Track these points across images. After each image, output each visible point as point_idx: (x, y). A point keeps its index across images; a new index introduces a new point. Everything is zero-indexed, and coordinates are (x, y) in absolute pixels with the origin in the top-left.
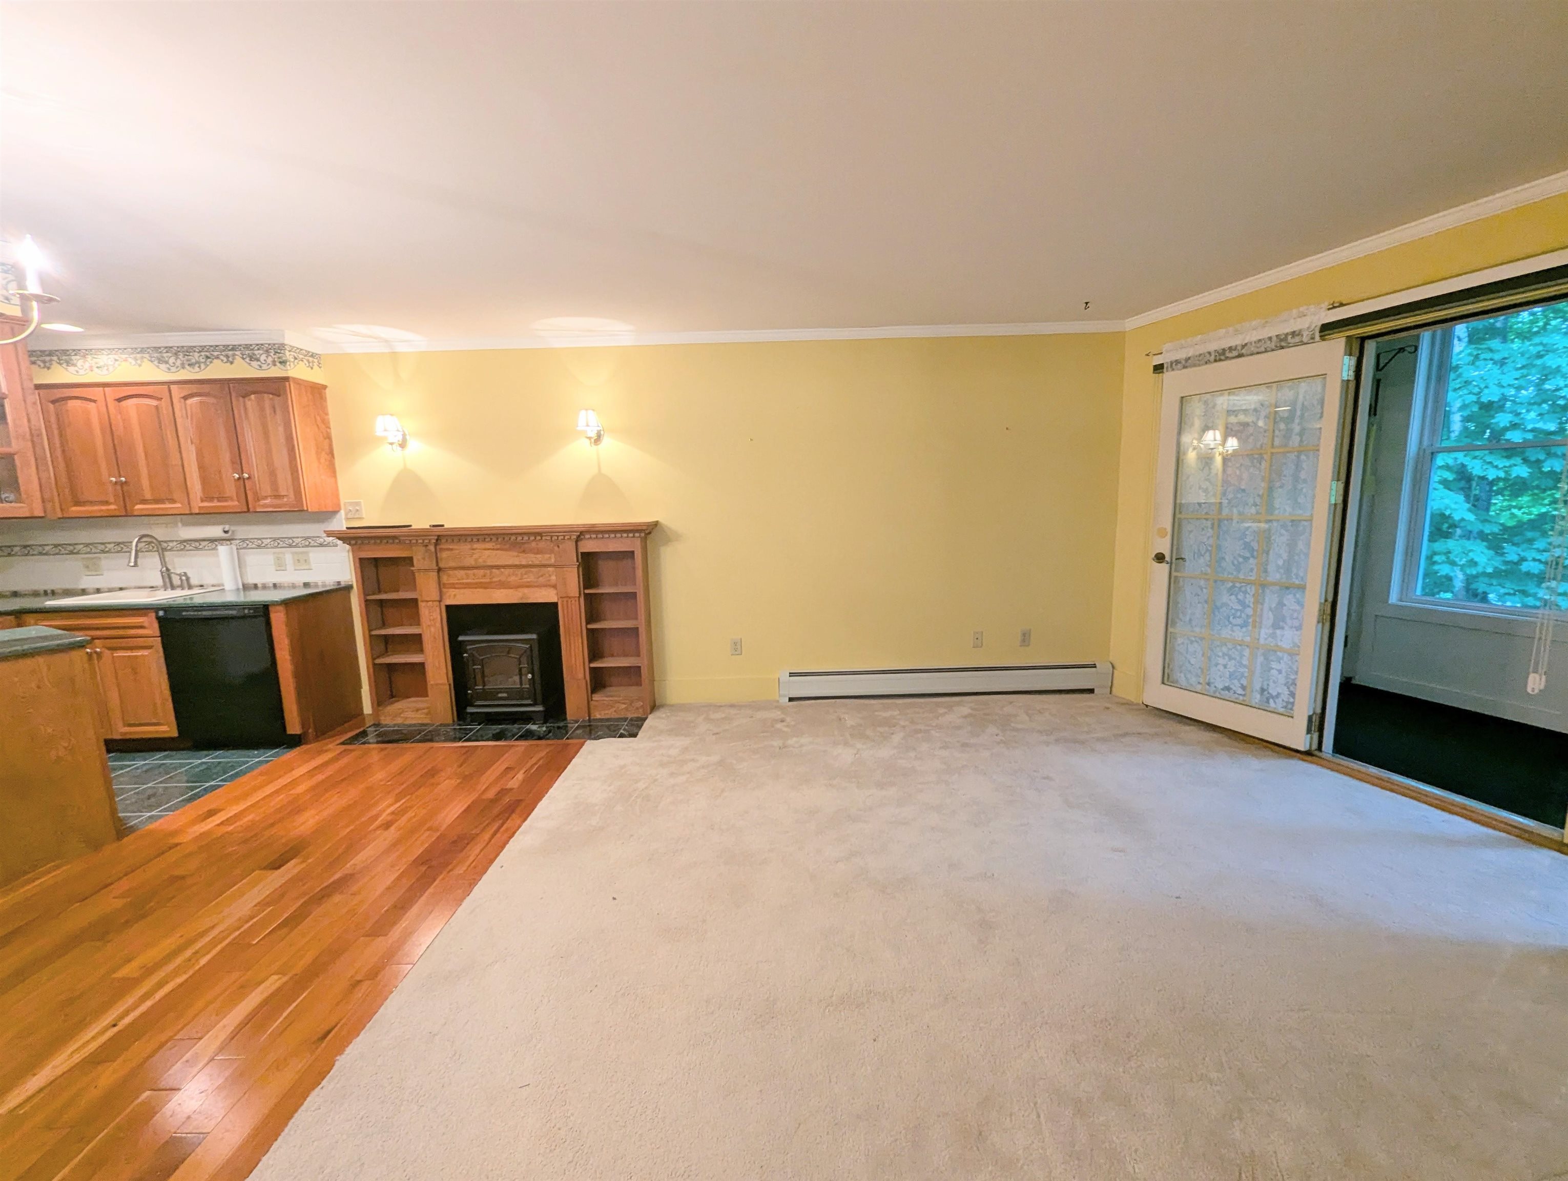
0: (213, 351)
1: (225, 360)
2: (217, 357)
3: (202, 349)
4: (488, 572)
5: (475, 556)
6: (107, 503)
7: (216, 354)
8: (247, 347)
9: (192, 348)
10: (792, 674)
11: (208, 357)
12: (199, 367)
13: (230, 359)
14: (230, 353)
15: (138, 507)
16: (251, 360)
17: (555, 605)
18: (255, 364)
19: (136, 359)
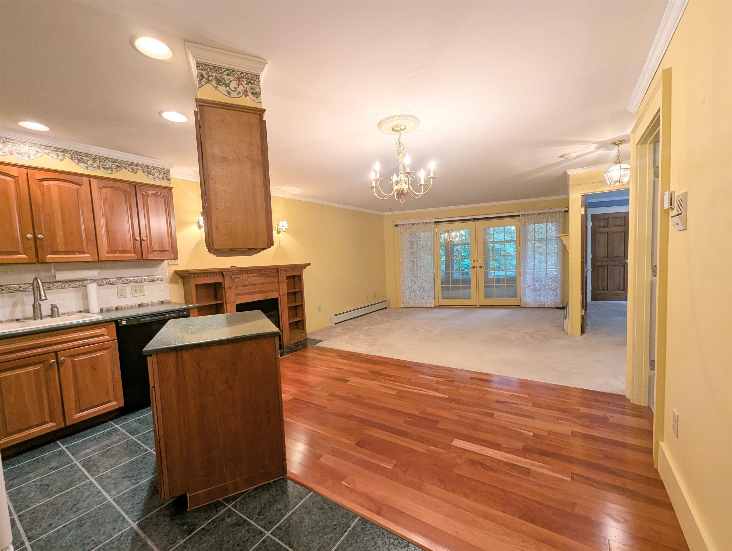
0: (122, 163)
1: (131, 170)
2: (126, 168)
3: (114, 161)
4: (254, 287)
5: (249, 280)
6: (17, 253)
7: (124, 166)
8: (147, 166)
9: (108, 159)
10: (335, 315)
11: (118, 166)
12: (112, 171)
13: (135, 171)
14: (135, 167)
15: (49, 256)
16: (148, 174)
17: (276, 299)
18: (150, 176)
19: (58, 155)
